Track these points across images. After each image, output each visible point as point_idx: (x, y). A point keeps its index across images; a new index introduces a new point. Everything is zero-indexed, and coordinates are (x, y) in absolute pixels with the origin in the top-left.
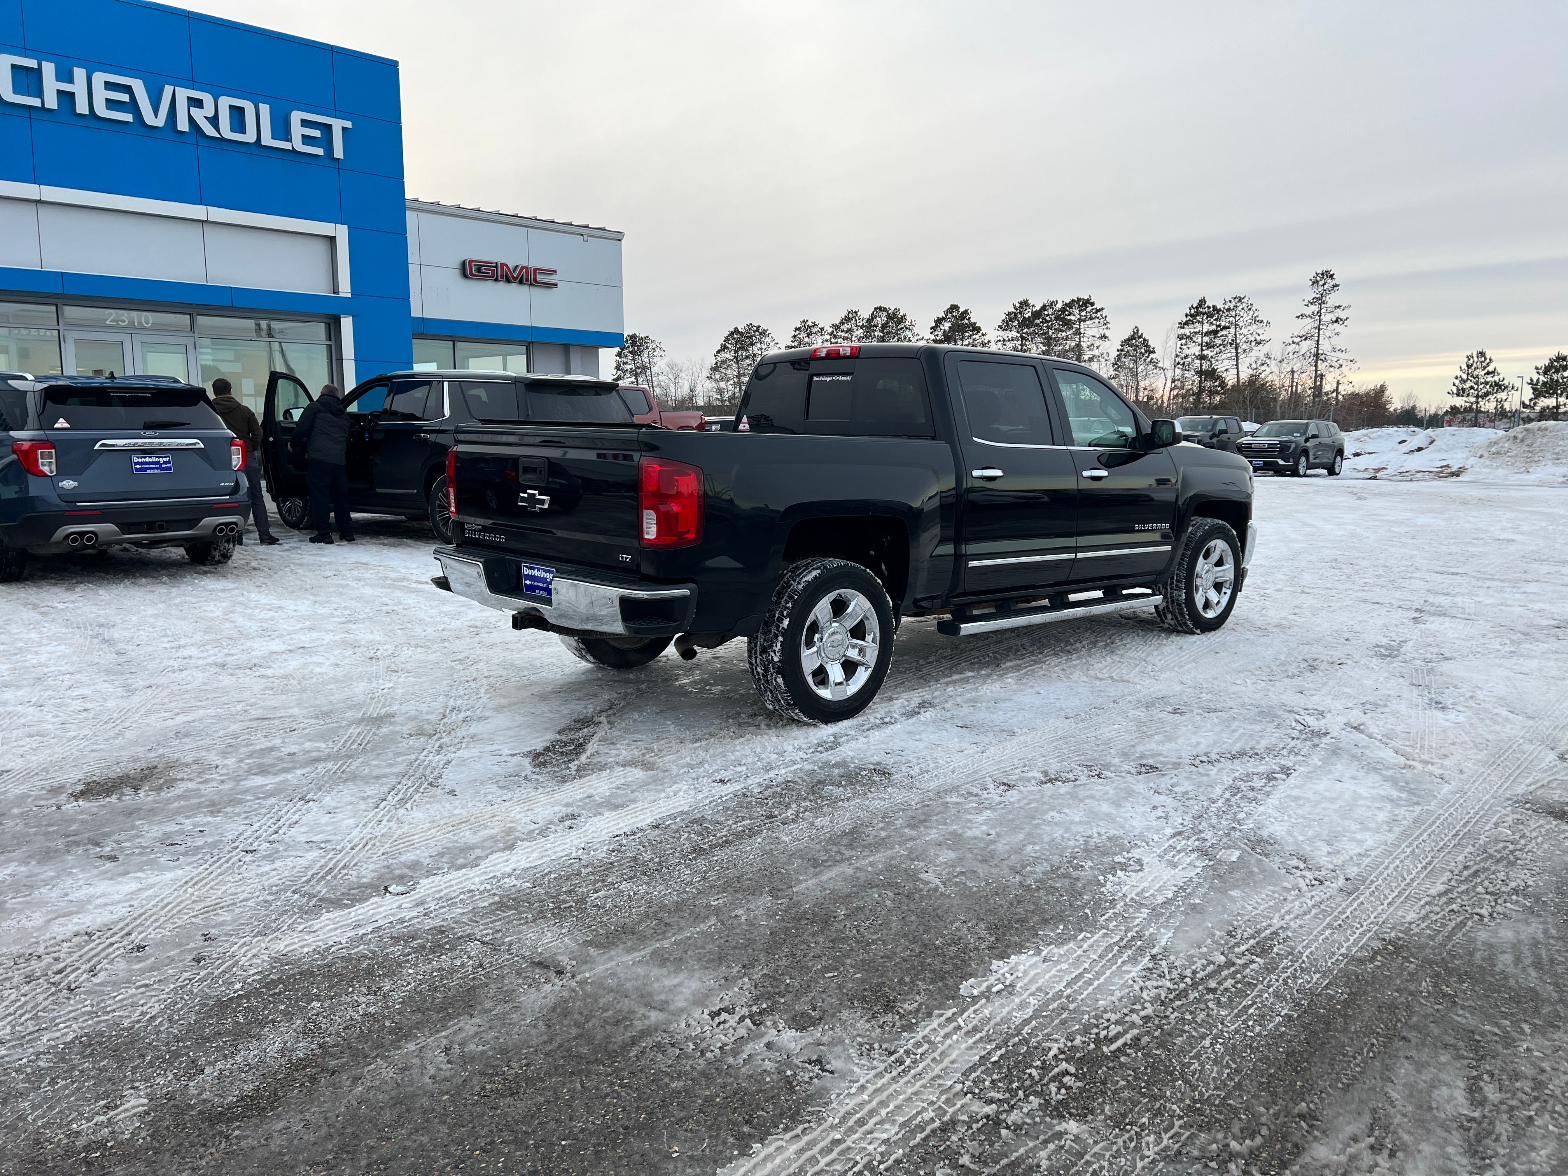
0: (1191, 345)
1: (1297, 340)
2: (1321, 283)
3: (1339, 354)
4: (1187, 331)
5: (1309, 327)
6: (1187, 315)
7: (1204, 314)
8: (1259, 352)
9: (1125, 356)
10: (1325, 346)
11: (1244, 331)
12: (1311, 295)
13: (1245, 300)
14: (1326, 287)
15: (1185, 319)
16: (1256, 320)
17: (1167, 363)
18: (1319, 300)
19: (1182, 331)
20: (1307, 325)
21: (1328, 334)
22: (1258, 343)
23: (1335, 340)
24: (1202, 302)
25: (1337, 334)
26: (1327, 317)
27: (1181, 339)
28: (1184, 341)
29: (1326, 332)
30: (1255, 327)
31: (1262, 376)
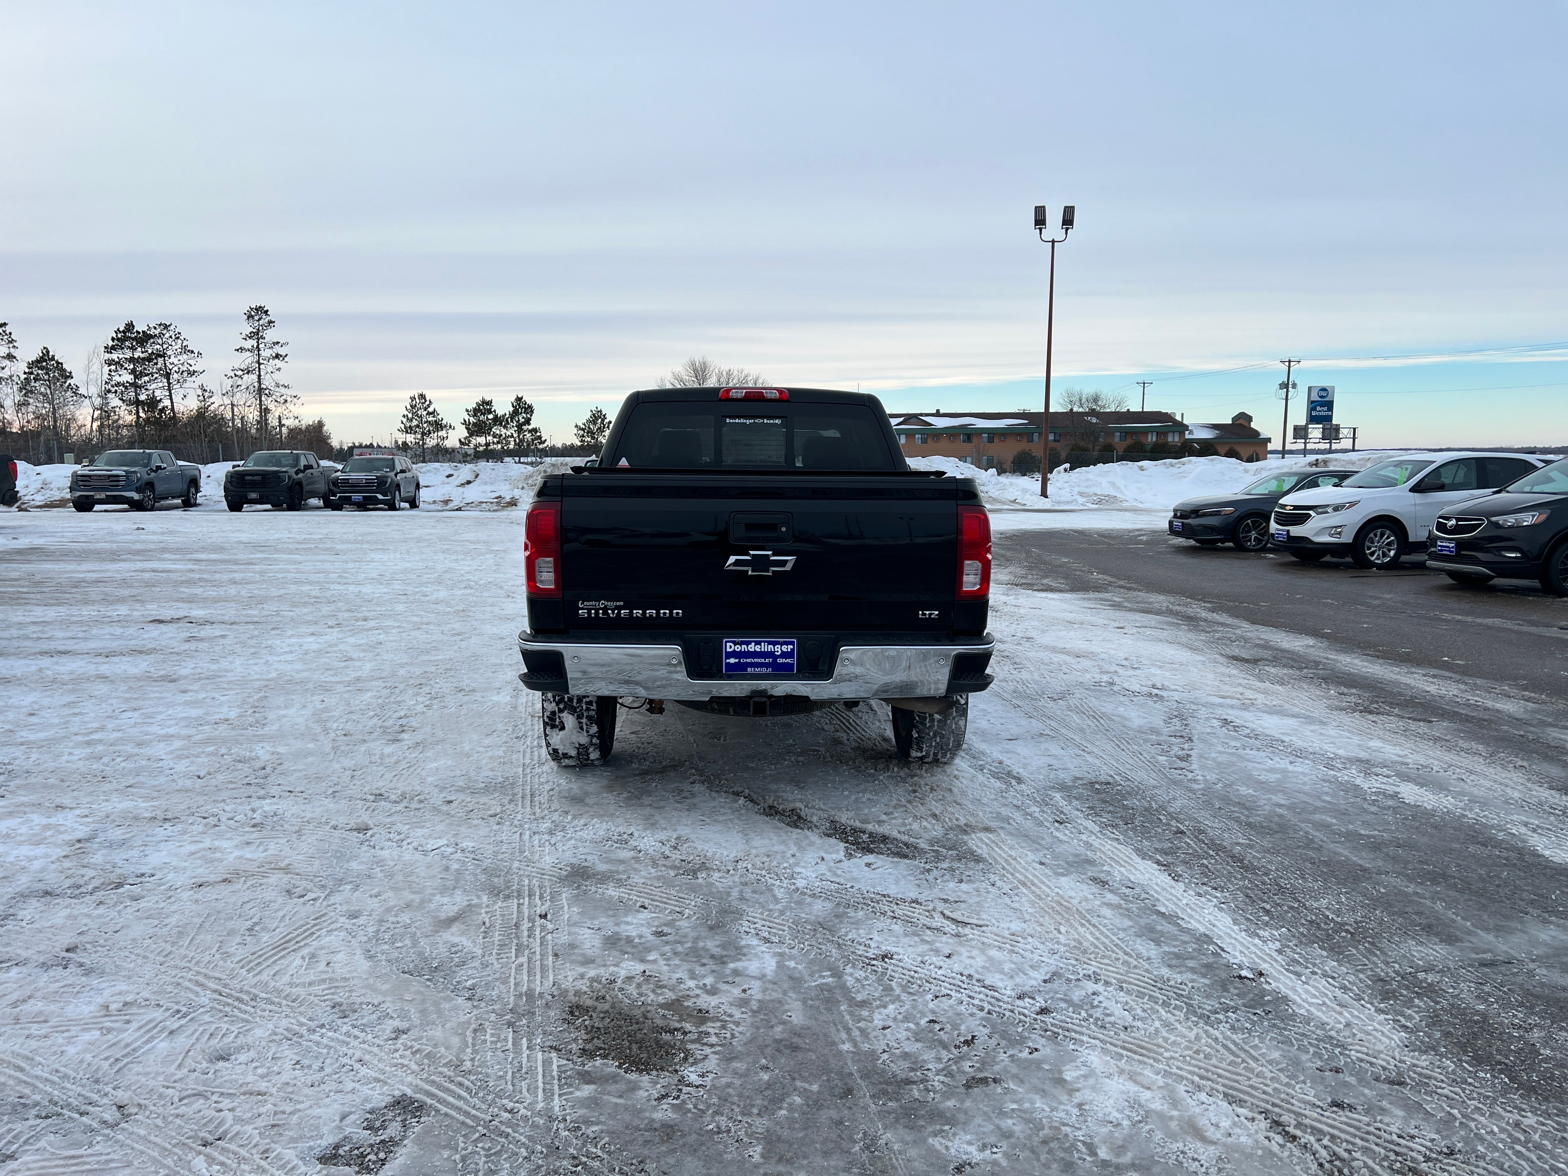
0: (124, 372)
1: (240, 373)
2: (256, 318)
3: (283, 390)
4: (114, 356)
5: (249, 360)
6: (113, 339)
7: (133, 339)
8: (193, 383)
9: (36, 380)
10: (267, 382)
11: (172, 360)
12: (247, 329)
13: (172, 328)
14: (261, 322)
15: (111, 343)
16: (185, 350)
17: (94, 391)
18: (256, 335)
19: (108, 356)
20: (247, 359)
21: (269, 369)
22: (192, 373)
23: (277, 376)
24: (130, 326)
25: (279, 369)
26: (266, 353)
27: (109, 365)
28: (113, 367)
29: (267, 367)
30: (185, 356)
31: (212, 408)
